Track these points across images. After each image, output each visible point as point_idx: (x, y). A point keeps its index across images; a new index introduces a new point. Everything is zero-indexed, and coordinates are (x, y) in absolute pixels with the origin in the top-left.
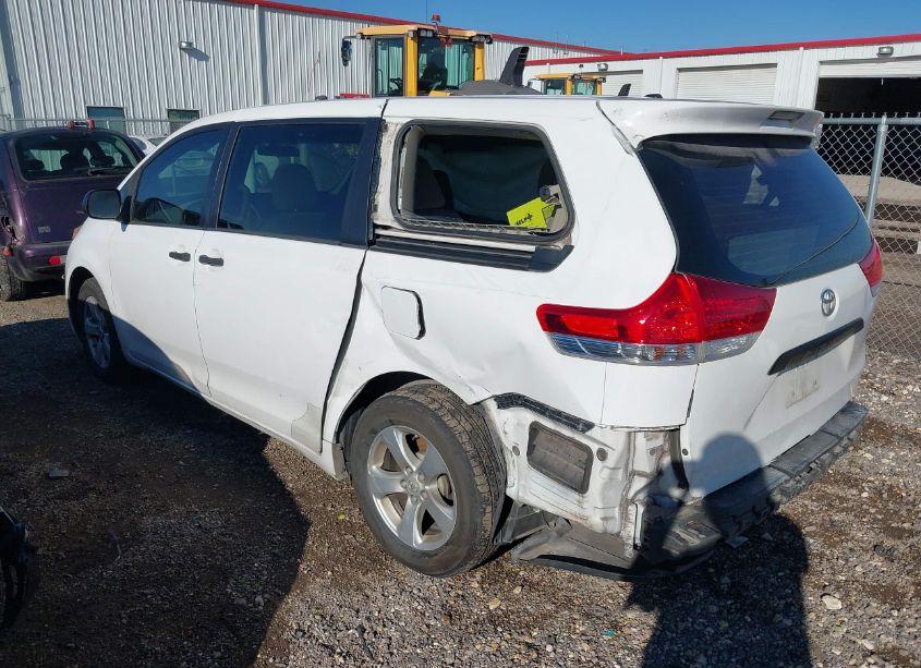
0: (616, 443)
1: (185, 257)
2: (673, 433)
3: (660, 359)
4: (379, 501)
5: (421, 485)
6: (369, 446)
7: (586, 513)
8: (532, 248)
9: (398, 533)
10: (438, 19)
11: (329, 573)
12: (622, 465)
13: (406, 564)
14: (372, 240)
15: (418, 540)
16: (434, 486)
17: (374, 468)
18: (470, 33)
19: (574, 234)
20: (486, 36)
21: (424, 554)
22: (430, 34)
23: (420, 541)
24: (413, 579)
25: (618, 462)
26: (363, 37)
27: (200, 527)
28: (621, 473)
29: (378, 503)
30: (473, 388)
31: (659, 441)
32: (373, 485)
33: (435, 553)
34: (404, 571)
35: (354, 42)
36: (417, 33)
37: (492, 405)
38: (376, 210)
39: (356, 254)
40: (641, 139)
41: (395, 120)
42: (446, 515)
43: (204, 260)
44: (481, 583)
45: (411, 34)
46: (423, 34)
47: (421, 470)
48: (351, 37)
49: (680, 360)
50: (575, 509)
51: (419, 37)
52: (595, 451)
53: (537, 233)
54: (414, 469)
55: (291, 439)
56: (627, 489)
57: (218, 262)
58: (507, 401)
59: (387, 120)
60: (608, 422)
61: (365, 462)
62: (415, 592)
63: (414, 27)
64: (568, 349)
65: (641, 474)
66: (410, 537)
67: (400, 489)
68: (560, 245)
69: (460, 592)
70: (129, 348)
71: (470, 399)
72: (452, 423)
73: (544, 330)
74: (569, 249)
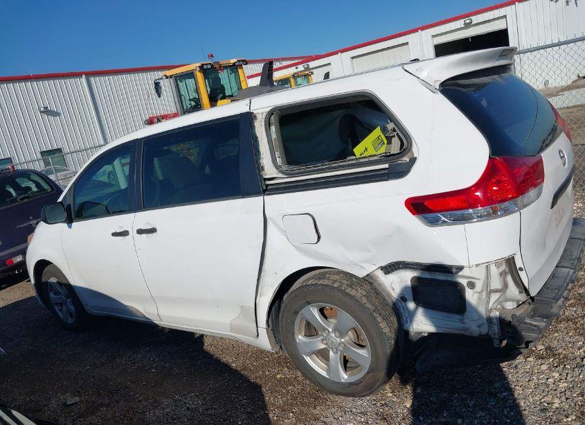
0: (479, 274)
1: (125, 233)
2: (510, 261)
3: (493, 215)
4: (308, 358)
5: (338, 339)
6: (294, 323)
7: (467, 326)
8: (386, 166)
9: (328, 374)
10: (212, 56)
11: (291, 414)
12: (485, 288)
13: (338, 394)
14: (265, 188)
15: (345, 377)
16: (347, 338)
17: (300, 338)
18: (233, 61)
20: (243, 61)
21: (351, 384)
22: (209, 66)
23: (346, 377)
24: (348, 402)
25: (483, 288)
26: (167, 77)
28: (484, 293)
29: (308, 359)
30: (362, 265)
31: (504, 267)
32: (301, 349)
33: (360, 381)
34: (340, 399)
35: (161, 81)
36: (201, 67)
37: (380, 274)
38: (263, 170)
39: (257, 200)
40: (439, 83)
41: (261, 111)
42: (363, 355)
43: (140, 232)
44: (393, 392)
45: (198, 69)
46: (205, 67)
47: (335, 330)
48: (159, 79)
49: (507, 212)
50: (459, 325)
51: (203, 69)
52: (465, 285)
54: (331, 330)
55: (233, 334)
56: (488, 302)
57: (153, 231)
58: (390, 269)
60: (473, 262)
61: (293, 335)
62: (354, 410)
63: (199, 64)
64: (434, 222)
65: (496, 291)
66: (339, 376)
67: (323, 346)
68: (406, 159)
69: (383, 402)
70: (90, 306)
71: (361, 274)
72: (353, 293)
73: (414, 214)
74: (413, 160)
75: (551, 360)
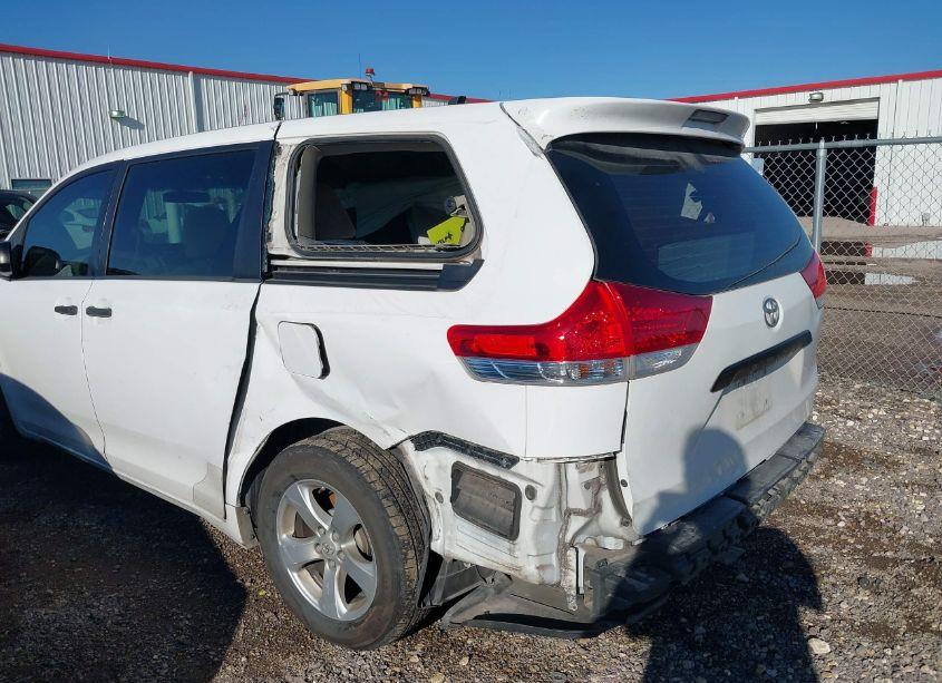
0: (544, 477)
1: (71, 311)
2: (609, 461)
3: (585, 377)
4: (295, 574)
5: (336, 545)
7: (520, 563)
8: (439, 266)
9: (321, 605)
10: (372, 72)
11: (244, 659)
12: (555, 502)
13: (334, 641)
14: (269, 272)
15: (342, 608)
16: (352, 543)
17: (285, 537)
18: (405, 86)
19: (484, 246)
20: (422, 89)
21: (350, 624)
22: (364, 88)
23: (344, 610)
24: (342, 659)
25: (549, 500)
26: (295, 93)
27: (91, 617)
28: (554, 512)
29: (294, 576)
30: (388, 429)
31: (594, 473)
32: (287, 557)
34: (332, 649)
35: (287, 98)
36: (351, 86)
37: (409, 447)
38: (270, 239)
39: (250, 288)
40: (551, 139)
41: (289, 142)
43: (92, 311)
44: (422, 657)
45: (345, 88)
46: (357, 87)
47: (334, 528)
48: (283, 94)
49: (608, 377)
50: (506, 559)
51: (354, 91)
52: (523, 490)
53: (445, 250)
54: (326, 527)
55: (194, 506)
56: (564, 530)
57: (106, 313)
58: (425, 441)
59: (281, 142)
60: (534, 453)
61: (274, 530)
62: (344, 673)
63: (347, 81)
64: (487, 374)
65: (579, 513)
66: (334, 608)
67: (315, 555)
68: (469, 260)
69: (398, 670)
71: (385, 443)
73: (456, 354)
74: (479, 263)
75: (705, 655)
